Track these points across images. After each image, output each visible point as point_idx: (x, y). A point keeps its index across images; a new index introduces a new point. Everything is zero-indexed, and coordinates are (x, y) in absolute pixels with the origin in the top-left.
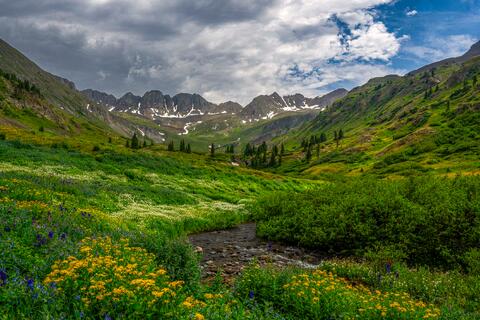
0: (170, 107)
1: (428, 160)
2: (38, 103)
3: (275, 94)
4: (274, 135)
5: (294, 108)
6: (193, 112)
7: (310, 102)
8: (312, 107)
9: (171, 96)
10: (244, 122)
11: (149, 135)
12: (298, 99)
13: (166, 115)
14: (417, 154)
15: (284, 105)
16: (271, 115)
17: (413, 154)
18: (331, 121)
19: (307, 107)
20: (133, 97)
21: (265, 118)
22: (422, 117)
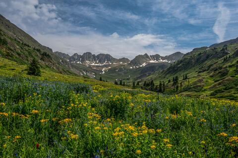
0: (95, 60)
1: (233, 92)
2: (51, 62)
3: (146, 54)
4: (147, 75)
5: (155, 61)
6: (107, 63)
7: (163, 58)
8: (164, 61)
9: (96, 55)
10: (131, 68)
11: (88, 74)
12: (157, 57)
13: (93, 64)
14: (228, 89)
15: (150, 60)
16: (144, 64)
17: (226, 89)
18: (177, 69)
19: (161, 60)
20: (78, 56)
21: (141, 66)
22: (225, 71)
